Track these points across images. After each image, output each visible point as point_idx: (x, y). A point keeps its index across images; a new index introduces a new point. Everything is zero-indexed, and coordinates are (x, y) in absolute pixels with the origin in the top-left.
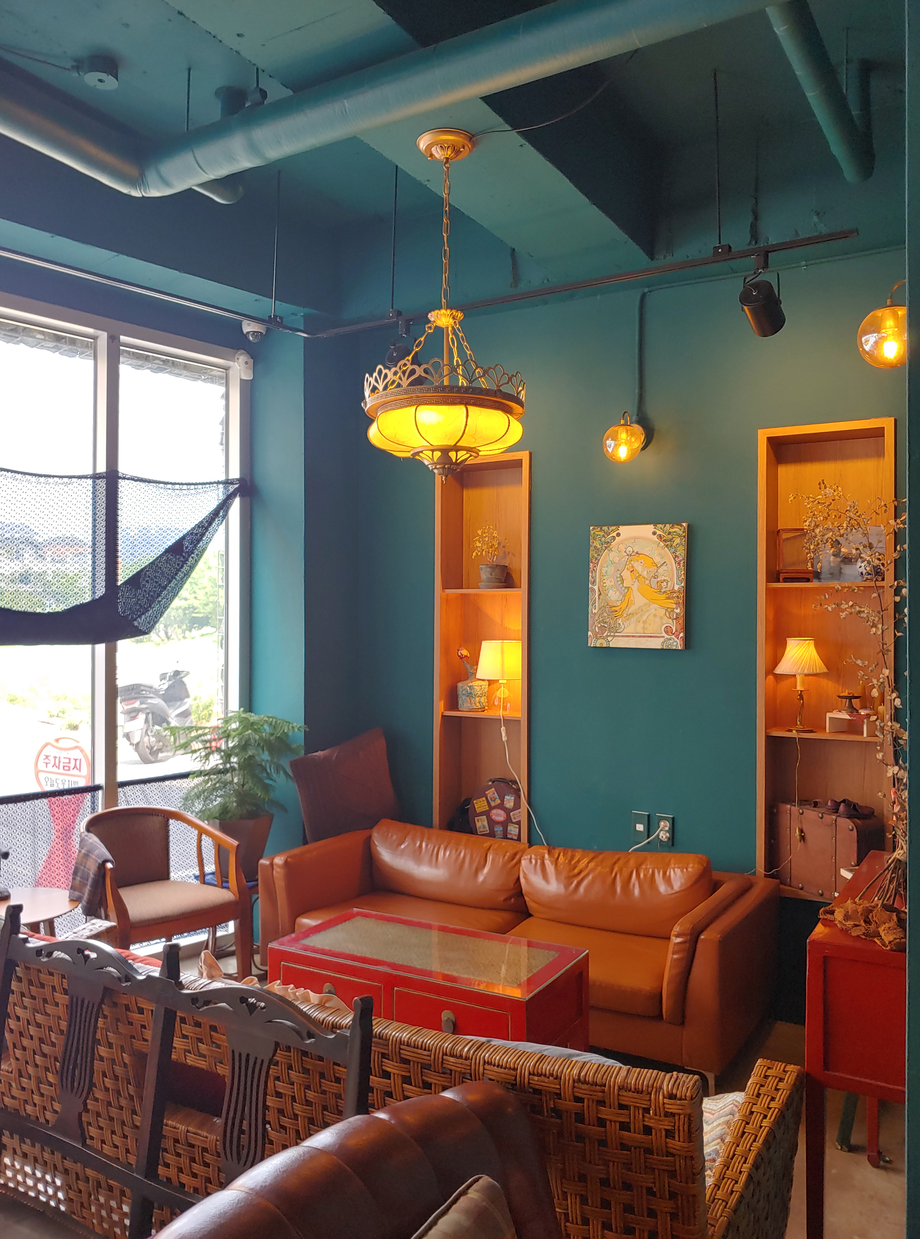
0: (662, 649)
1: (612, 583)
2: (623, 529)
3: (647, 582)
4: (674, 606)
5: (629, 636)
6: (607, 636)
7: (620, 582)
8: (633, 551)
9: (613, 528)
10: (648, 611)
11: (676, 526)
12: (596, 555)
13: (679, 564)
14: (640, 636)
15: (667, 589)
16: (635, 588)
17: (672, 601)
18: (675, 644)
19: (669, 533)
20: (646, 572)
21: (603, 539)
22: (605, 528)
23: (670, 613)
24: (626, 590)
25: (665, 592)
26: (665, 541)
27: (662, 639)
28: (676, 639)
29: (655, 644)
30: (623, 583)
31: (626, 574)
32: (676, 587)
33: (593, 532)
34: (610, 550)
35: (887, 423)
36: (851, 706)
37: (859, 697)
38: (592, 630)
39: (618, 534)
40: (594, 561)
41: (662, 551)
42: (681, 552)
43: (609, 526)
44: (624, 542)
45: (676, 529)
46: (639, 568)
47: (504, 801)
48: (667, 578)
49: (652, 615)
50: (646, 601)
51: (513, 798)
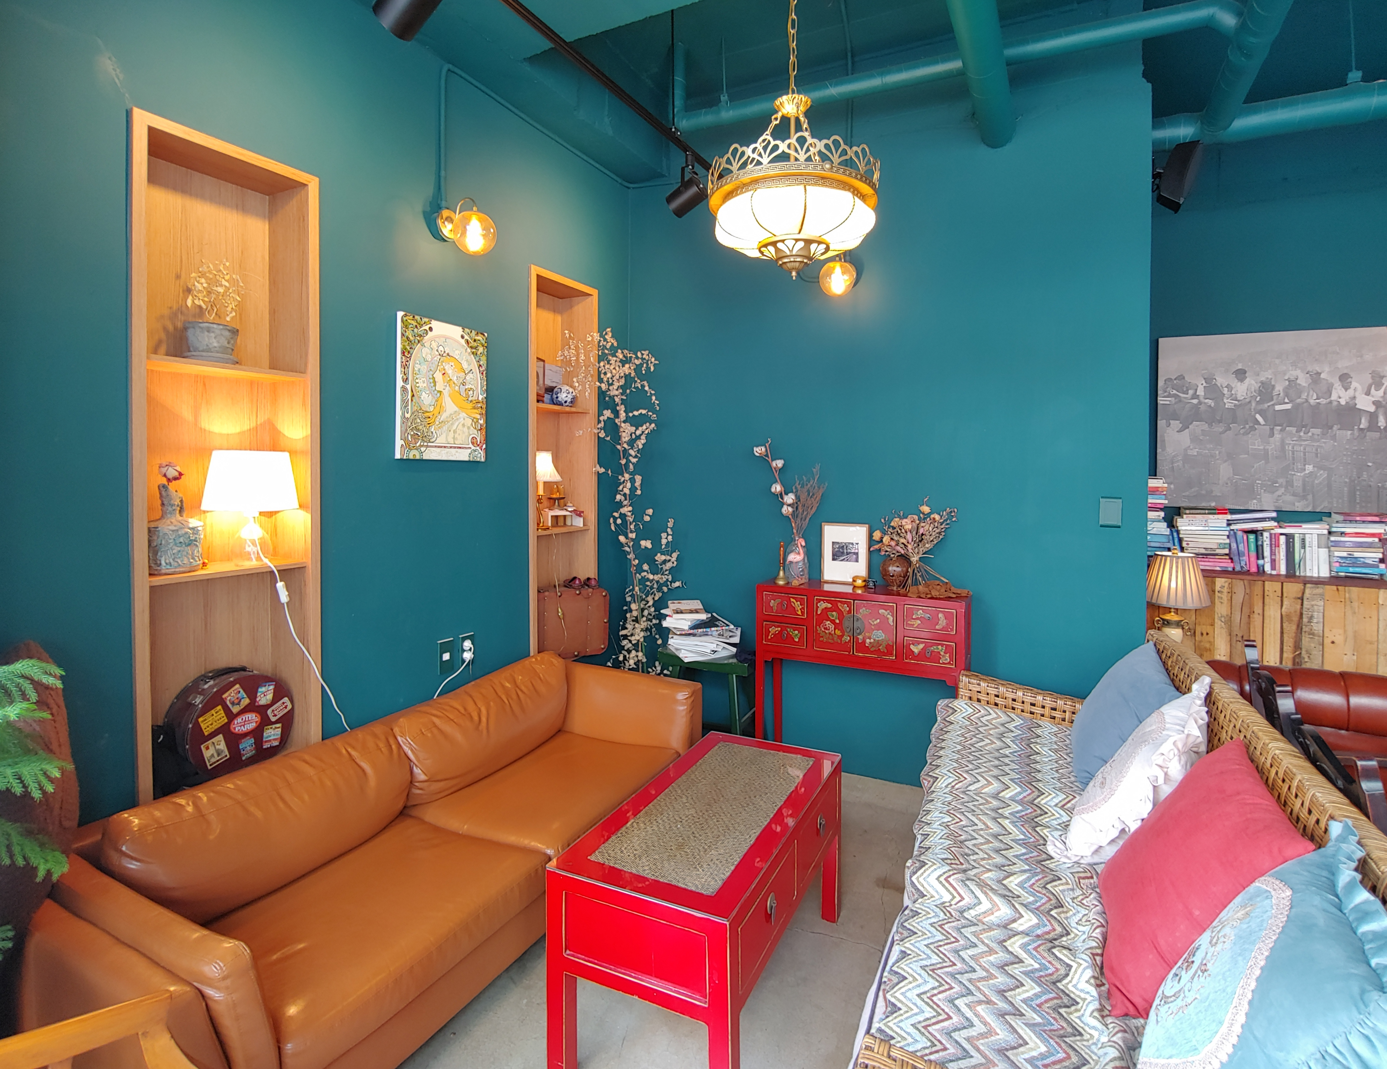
0: (469, 461)
1: (425, 385)
2: (435, 324)
3: (457, 388)
4: (479, 417)
5: (441, 447)
6: (421, 446)
7: (432, 385)
8: (444, 352)
9: (426, 320)
10: (457, 419)
11: (480, 335)
12: (408, 348)
13: (482, 374)
14: (451, 447)
15: (473, 398)
16: (446, 393)
17: (477, 412)
18: (479, 456)
19: (475, 341)
20: (455, 378)
21: (416, 330)
22: (417, 318)
23: (475, 423)
24: (439, 395)
25: (471, 401)
26: (471, 347)
27: (469, 451)
28: (480, 451)
29: (463, 456)
30: (435, 386)
31: (438, 376)
32: (481, 397)
33: (405, 319)
34: (423, 345)
35: (595, 292)
36: (559, 505)
37: (564, 498)
38: (404, 439)
39: (431, 329)
40: (406, 354)
41: (469, 358)
42: (483, 362)
43: (422, 316)
44: (437, 339)
45: (479, 338)
46: (450, 371)
47: (256, 697)
48: (473, 387)
49: (461, 425)
50: (456, 409)
51: (272, 687)
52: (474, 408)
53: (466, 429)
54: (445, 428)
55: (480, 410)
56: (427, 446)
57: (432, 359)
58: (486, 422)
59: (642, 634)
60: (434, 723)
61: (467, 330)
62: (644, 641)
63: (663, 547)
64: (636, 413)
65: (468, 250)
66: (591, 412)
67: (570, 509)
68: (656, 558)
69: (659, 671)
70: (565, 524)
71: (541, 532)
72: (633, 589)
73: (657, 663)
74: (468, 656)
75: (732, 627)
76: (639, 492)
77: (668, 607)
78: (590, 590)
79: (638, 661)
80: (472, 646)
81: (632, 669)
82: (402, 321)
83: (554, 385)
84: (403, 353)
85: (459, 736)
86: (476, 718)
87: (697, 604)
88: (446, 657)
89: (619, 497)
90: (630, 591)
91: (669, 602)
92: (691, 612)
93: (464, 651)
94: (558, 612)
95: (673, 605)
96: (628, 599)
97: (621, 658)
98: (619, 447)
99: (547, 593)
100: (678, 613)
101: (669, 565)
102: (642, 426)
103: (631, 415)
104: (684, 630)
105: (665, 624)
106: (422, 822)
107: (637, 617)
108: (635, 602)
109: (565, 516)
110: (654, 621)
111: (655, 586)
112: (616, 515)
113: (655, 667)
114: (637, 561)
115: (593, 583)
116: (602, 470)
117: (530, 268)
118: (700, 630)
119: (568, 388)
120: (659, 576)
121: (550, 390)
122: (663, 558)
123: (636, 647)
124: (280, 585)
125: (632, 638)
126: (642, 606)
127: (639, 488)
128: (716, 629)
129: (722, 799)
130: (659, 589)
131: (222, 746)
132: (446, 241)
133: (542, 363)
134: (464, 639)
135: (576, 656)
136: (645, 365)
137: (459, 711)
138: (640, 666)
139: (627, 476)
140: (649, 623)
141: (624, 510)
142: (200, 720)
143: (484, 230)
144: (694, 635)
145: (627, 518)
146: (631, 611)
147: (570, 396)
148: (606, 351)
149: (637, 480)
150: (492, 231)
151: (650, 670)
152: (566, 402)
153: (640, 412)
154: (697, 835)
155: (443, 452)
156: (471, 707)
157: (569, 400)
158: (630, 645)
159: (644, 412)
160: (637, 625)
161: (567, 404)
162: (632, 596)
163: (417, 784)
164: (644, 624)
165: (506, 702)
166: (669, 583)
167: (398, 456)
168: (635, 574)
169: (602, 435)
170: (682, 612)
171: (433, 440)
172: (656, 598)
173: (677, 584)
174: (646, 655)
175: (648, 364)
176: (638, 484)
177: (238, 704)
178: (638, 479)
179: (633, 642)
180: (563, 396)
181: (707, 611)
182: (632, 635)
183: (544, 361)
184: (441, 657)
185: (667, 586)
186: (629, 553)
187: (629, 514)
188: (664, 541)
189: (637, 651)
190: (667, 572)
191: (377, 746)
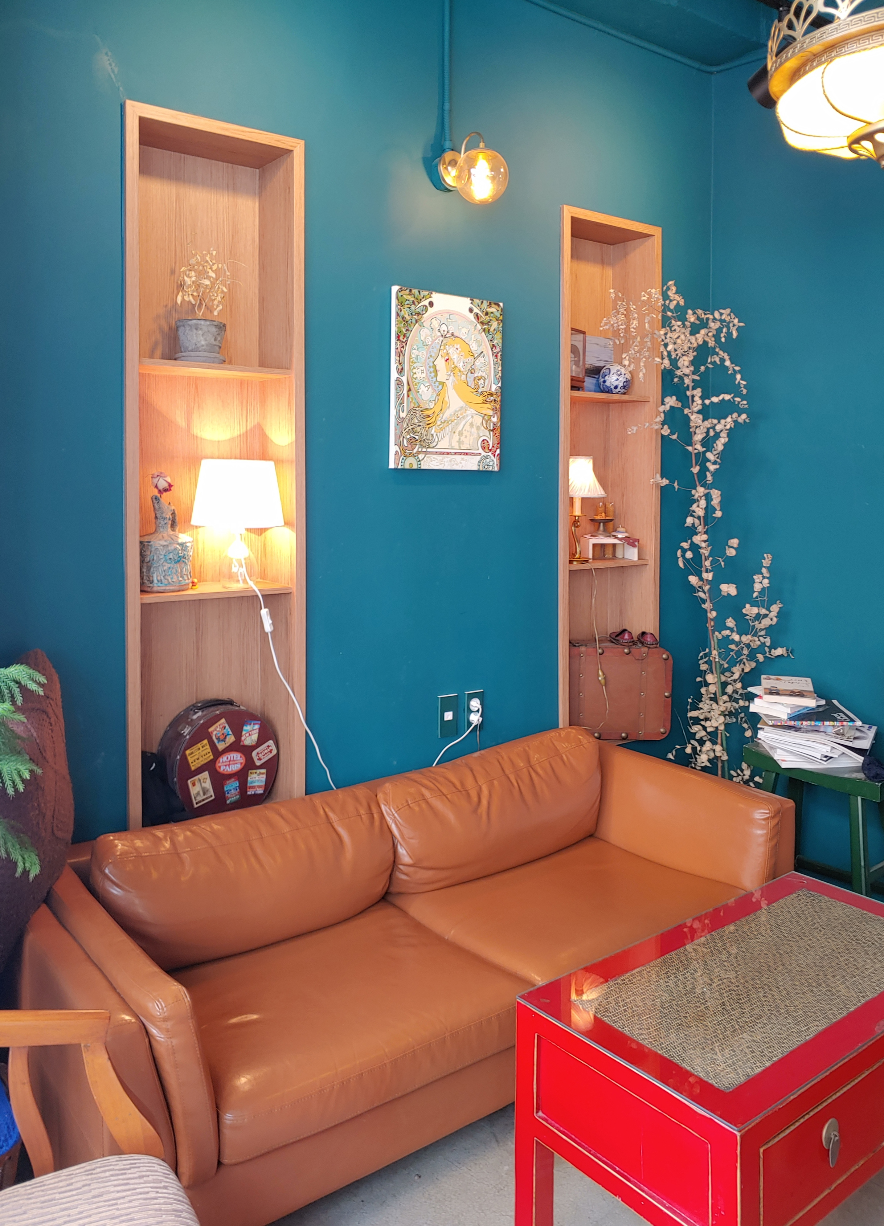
0: (478, 471)
1: (424, 375)
2: (436, 297)
3: (464, 377)
4: (491, 413)
5: (443, 453)
6: (419, 453)
7: (433, 374)
8: (448, 332)
9: (425, 293)
10: (463, 417)
11: (493, 305)
12: (404, 330)
13: (496, 356)
14: (455, 453)
15: (484, 389)
16: (449, 384)
17: (489, 406)
18: (491, 463)
19: (487, 314)
20: (462, 364)
21: (413, 307)
22: (415, 291)
23: (487, 422)
24: (440, 387)
25: (482, 393)
26: (482, 323)
27: (478, 458)
28: (493, 457)
29: (471, 464)
30: (436, 375)
31: (440, 363)
33: (400, 294)
34: (422, 326)
35: (656, 232)
36: (605, 530)
37: (611, 520)
38: (399, 444)
39: (431, 304)
40: (401, 338)
41: (479, 337)
42: (498, 341)
43: (421, 289)
44: (439, 317)
45: (493, 309)
46: (454, 356)
47: (241, 736)
48: (484, 374)
49: (468, 424)
50: (462, 404)
51: (257, 727)
52: (486, 402)
53: (474, 430)
54: (449, 429)
55: (493, 404)
56: (426, 453)
57: (433, 342)
58: (502, 419)
59: (722, 719)
60: (423, 796)
61: (477, 301)
62: (726, 729)
63: (755, 595)
64: (715, 400)
65: (473, 199)
66: (651, 400)
67: (620, 536)
68: (744, 611)
69: (746, 777)
70: (614, 556)
71: (576, 566)
72: (710, 653)
73: (744, 766)
74: (475, 718)
75: (859, 723)
76: (719, 514)
77: (760, 684)
78: (645, 649)
79: (716, 757)
80: (480, 707)
81: (704, 769)
82: (397, 298)
83: (601, 364)
84: (398, 337)
85: (451, 816)
86: (475, 799)
87: (806, 684)
88: (448, 716)
89: (689, 520)
90: (706, 655)
91: (763, 677)
92: (793, 694)
93: (470, 711)
94: (599, 676)
95: (767, 682)
96: (704, 667)
97: (689, 750)
98: (690, 448)
99: (583, 649)
100: (771, 693)
101: (766, 622)
102: (725, 418)
103: (707, 402)
104: (779, 719)
105: (753, 708)
106: (404, 913)
107: (715, 694)
108: (712, 673)
109: (614, 545)
110: (741, 703)
111: (746, 651)
112: (685, 545)
113: (742, 771)
114: (714, 614)
115: (649, 639)
116: (665, 482)
117: (561, 211)
118: (804, 723)
119: (619, 367)
120: (749, 637)
121: (596, 372)
122: (755, 610)
123: (713, 736)
124: (264, 612)
125: (707, 724)
126: (723, 679)
127: (718, 508)
128: (832, 723)
129: (781, 968)
130: (752, 656)
131: (208, 785)
132: (450, 191)
133: (582, 335)
134: (471, 696)
135: (624, 739)
136: (725, 330)
137: (455, 787)
138: (720, 765)
139: (700, 491)
140: (735, 704)
141: (697, 539)
142: (188, 752)
143: (492, 170)
144: (797, 729)
145: (701, 551)
146: (707, 685)
147: (622, 379)
148: (669, 314)
149: (714, 497)
150: (502, 170)
151: (733, 773)
152: (616, 387)
153: (721, 398)
154: (729, 1008)
155: (446, 460)
156: (470, 783)
157: (621, 384)
158: (703, 733)
159: (727, 397)
160: (715, 706)
161: (619, 389)
162: (709, 663)
163: (401, 867)
164: (724, 704)
165: (515, 784)
166: (767, 649)
167: (392, 465)
168: (713, 633)
169: (666, 431)
170: (778, 693)
171: (434, 444)
172: (747, 670)
173: (779, 651)
174: (727, 750)
175: (729, 328)
176: (716, 501)
177: (224, 740)
178: (716, 494)
179: (709, 730)
180: (612, 380)
181: (820, 696)
182: (707, 719)
183: (584, 333)
184: (442, 716)
185: (764, 653)
186: (704, 601)
187: (703, 545)
188: (757, 587)
189: (714, 743)
190: (763, 633)
191: (357, 810)
